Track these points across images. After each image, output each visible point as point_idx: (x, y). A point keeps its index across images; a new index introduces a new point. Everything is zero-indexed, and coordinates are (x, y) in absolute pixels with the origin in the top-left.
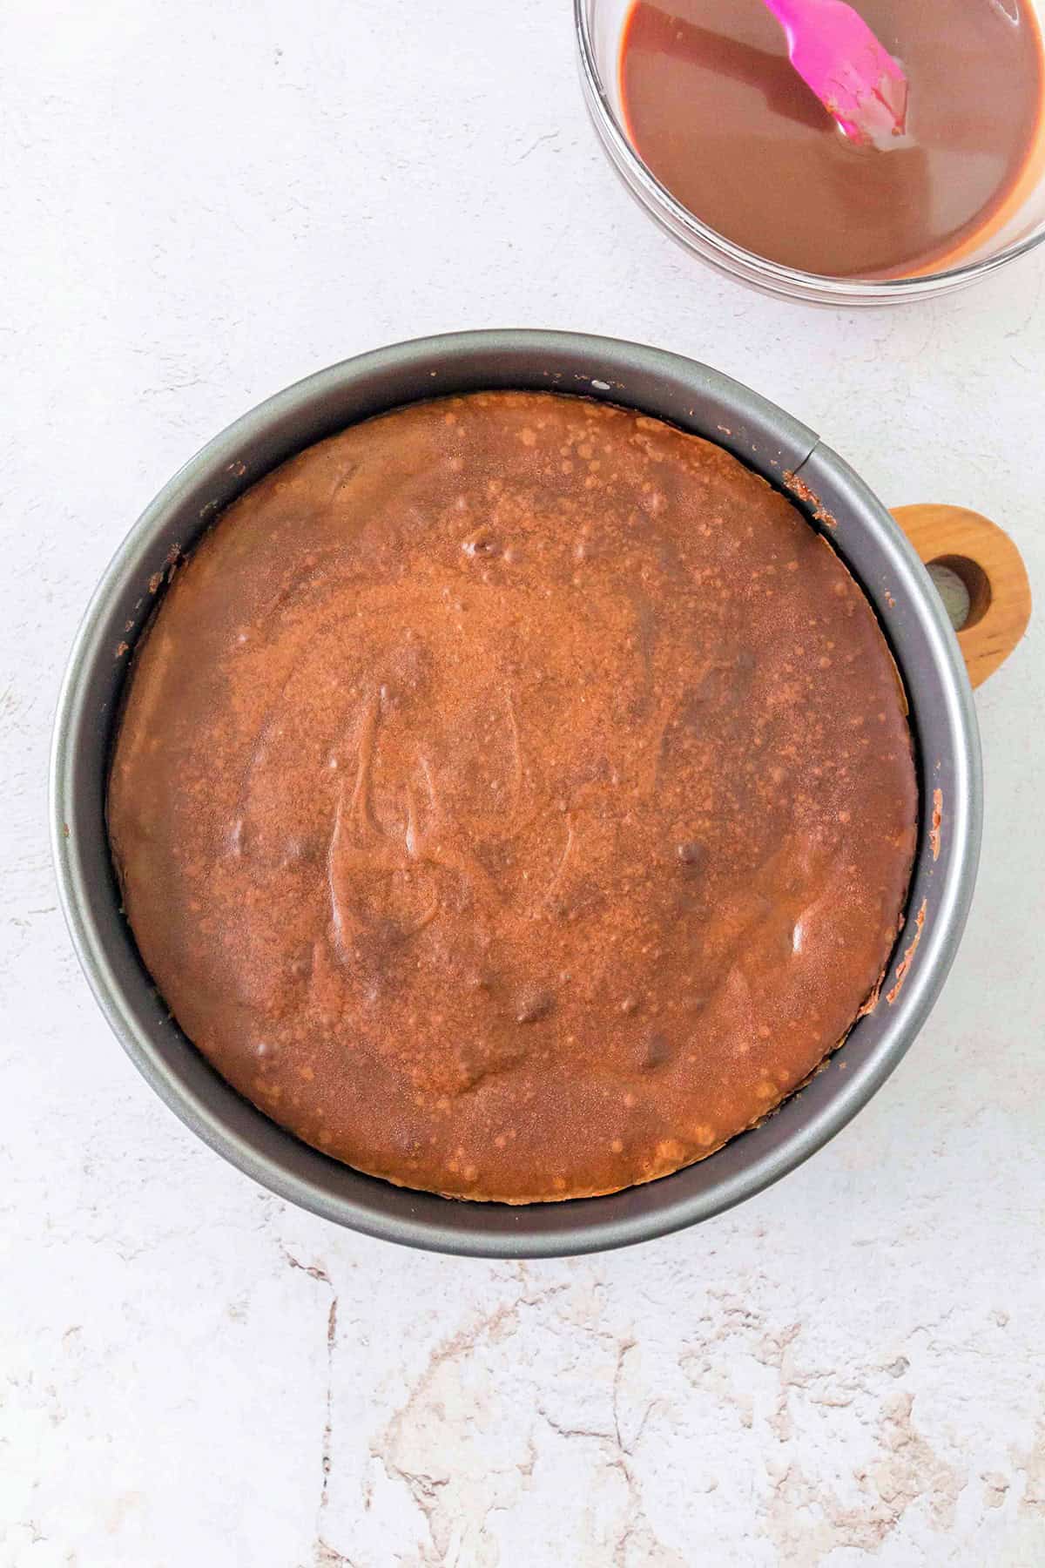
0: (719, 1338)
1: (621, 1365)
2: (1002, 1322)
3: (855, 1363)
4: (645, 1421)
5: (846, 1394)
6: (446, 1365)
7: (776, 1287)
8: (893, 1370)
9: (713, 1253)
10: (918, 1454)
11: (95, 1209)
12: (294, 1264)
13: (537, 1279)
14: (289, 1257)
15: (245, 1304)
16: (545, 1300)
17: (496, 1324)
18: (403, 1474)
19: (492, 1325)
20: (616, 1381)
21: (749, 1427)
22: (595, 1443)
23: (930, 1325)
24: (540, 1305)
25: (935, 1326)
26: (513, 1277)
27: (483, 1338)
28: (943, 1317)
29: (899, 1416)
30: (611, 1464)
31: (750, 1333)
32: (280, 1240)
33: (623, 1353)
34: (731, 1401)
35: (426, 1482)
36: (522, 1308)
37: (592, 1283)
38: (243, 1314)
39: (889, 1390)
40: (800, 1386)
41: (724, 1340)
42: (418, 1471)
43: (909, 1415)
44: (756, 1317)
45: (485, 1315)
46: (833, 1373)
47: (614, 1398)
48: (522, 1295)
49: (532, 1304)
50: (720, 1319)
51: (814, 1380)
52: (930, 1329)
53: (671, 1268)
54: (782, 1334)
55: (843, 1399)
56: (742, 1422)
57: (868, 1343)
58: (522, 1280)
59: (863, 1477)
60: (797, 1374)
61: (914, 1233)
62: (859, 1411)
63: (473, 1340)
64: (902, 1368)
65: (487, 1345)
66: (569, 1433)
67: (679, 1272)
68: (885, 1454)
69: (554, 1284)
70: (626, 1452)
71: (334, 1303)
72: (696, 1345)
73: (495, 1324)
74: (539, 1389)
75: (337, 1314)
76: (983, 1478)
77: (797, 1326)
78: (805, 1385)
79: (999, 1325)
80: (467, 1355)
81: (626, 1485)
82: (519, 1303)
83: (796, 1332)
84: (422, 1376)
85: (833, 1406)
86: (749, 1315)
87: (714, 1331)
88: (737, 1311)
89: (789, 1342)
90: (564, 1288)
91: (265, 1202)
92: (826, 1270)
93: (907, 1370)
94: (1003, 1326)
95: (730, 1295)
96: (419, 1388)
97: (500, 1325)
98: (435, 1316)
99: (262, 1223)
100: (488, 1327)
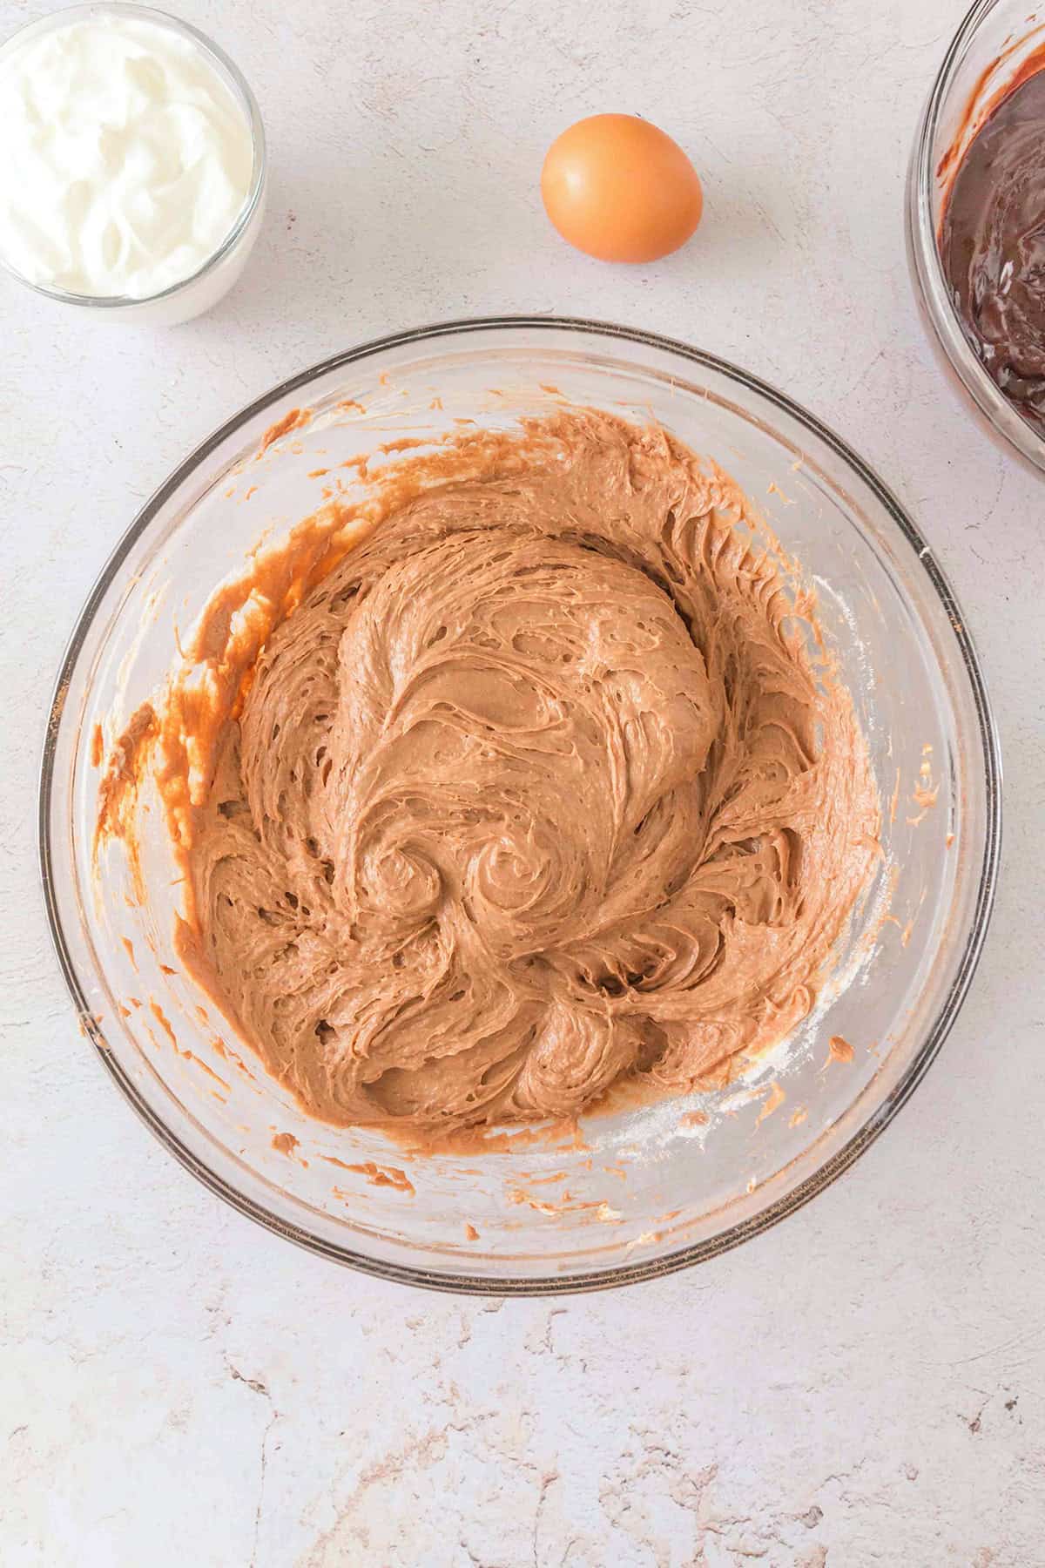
0: (639, 1476)
1: (543, 1498)
2: (912, 1475)
3: (771, 1510)
4: (564, 1561)
5: (760, 1543)
6: (375, 1487)
7: (696, 1426)
8: (807, 1520)
9: (637, 1388)
11: (50, 1312)
12: (236, 1376)
13: (467, 1404)
14: (232, 1368)
15: (186, 1412)
16: (474, 1426)
17: (426, 1447)
19: (422, 1449)
20: (537, 1515)
23: (843, 1475)
24: (468, 1431)
25: (848, 1475)
26: (444, 1401)
27: (412, 1462)
28: (855, 1467)
31: (669, 1473)
32: (224, 1352)
33: (546, 1486)
34: (649, 1543)
36: (453, 1435)
37: (520, 1411)
38: (184, 1423)
39: (803, 1542)
40: (715, 1532)
41: (644, 1478)
44: (674, 1456)
45: (415, 1438)
46: (749, 1519)
47: (535, 1533)
48: (452, 1420)
49: (460, 1430)
50: (642, 1456)
51: (730, 1526)
52: (842, 1478)
53: (595, 1400)
54: (700, 1474)
55: (759, 1548)
56: (659, 1566)
57: (783, 1489)
58: (452, 1405)
60: (713, 1520)
61: (829, 1381)
62: (774, 1563)
63: (402, 1463)
64: (815, 1519)
65: (415, 1469)
67: (603, 1406)
69: (483, 1411)
72: (616, 1482)
73: (424, 1447)
74: (462, 1519)
77: (715, 1468)
78: (721, 1531)
79: (909, 1478)
80: (395, 1479)
82: (449, 1428)
83: (713, 1473)
84: (350, 1499)
85: (748, 1555)
86: (668, 1453)
87: (635, 1468)
88: (658, 1449)
89: (706, 1485)
90: (492, 1416)
91: (213, 1314)
92: (744, 1412)
93: (820, 1521)
94: (913, 1479)
95: (652, 1432)
96: (346, 1511)
97: (429, 1449)
98: (367, 1437)
99: (209, 1334)
100: (417, 1450)
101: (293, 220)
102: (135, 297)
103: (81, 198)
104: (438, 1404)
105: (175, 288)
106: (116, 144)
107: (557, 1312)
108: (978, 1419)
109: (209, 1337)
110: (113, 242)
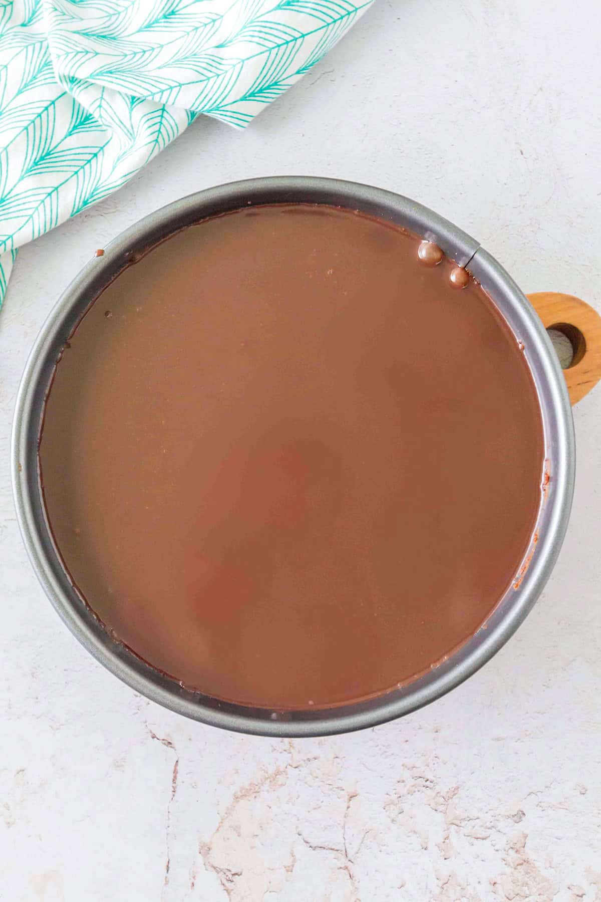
0: (408, 794)
1: (348, 807)
2: (583, 791)
3: (492, 813)
4: (362, 842)
5: (485, 832)
6: (243, 802)
7: (445, 764)
8: (515, 818)
9: (407, 741)
10: (529, 871)
11: (37, 698)
12: (154, 737)
13: (299, 752)
14: (151, 732)
15: (124, 760)
16: (304, 765)
17: (274, 778)
18: (215, 868)
19: (272, 779)
20: (345, 817)
21: (425, 849)
22: (332, 854)
23: (538, 792)
24: (300, 768)
25: (542, 792)
26: (285, 751)
27: (266, 787)
28: (547, 787)
29: (518, 847)
30: (341, 868)
31: (428, 791)
32: (146, 722)
33: (350, 800)
34: (415, 832)
35: (228, 873)
36: (290, 769)
37: (333, 756)
38: (122, 766)
39: (512, 831)
40: (457, 826)
41: (412, 795)
42: (225, 866)
43: (524, 847)
44: (431, 782)
45: (267, 773)
46: (478, 818)
47: (344, 827)
48: (290, 762)
49: (296, 768)
50: (410, 782)
51: (466, 822)
52: (538, 794)
53: (380, 749)
54: (448, 792)
55: (484, 834)
56: (422, 846)
57: (500, 800)
58: (290, 753)
59: (495, 883)
60: (456, 818)
61: (530, 734)
62: (494, 843)
63: (259, 788)
64: (521, 818)
65: (268, 791)
66: (315, 847)
67: (385, 752)
68: (508, 870)
69: (309, 756)
70: (349, 861)
71: (177, 762)
72: (394, 797)
74: (298, 820)
75: (178, 768)
76: (569, 888)
77: (457, 788)
78: (460, 825)
79: (581, 793)
80: (255, 797)
81: (350, 881)
82: (288, 767)
83: (456, 792)
84: (228, 809)
85: (477, 838)
86: (427, 780)
87: (406, 789)
88: (420, 777)
89: (452, 798)
90: (316, 759)
91: (138, 699)
92: (475, 755)
93: (523, 819)
94: (584, 794)
95: (416, 768)
96: (226, 816)
97: (276, 779)
98: (237, 772)
99: (136, 711)
100: (269, 780)
104: (281, 753)
109: (136, 713)
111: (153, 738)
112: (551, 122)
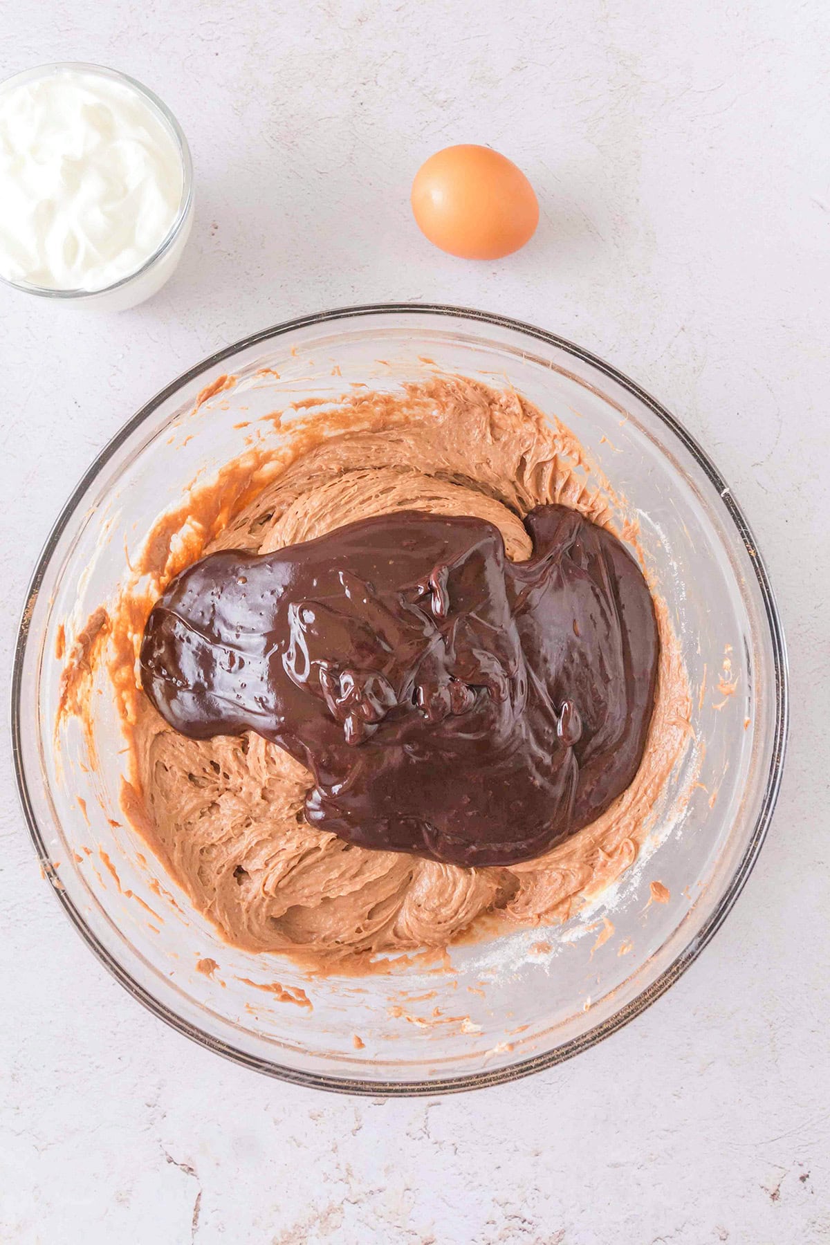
0: (500, 1239)
2: (724, 1236)
7: (547, 1198)
9: (499, 1167)
11: (18, 1109)
13: (360, 1182)
14: (166, 1154)
15: (129, 1191)
16: (366, 1200)
19: (322, 1219)
23: (667, 1237)
24: (361, 1204)
25: (671, 1237)
26: (341, 1180)
27: (314, 1231)
28: (677, 1230)
31: (525, 1236)
32: (160, 1141)
36: (348, 1207)
37: (403, 1187)
38: (127, 1200)
41: (505, 1241)
44: (530, 1223)
45: (317, 1211)
48: (347, 1195)
49: (354, 1203)
50: (502, 1223)
52: (667, 1239)
53: (464, 1178)
54: (550, 1238)
58: (347, 1183)
61: (655, 1160)
63: (306, 1231)
65: (317, 1235)
67: (471, 1182)
69: (373, 1188)
71: (199, 1195)
73: (325, 1218)
75: (201, 1204)
77: (562, 1232)
79: (721, 1239)
82: (345, 1202)
83: (561, 1237)
86: (525, 1221)
87: (497, 1232)
88: (516, 1217)
90: (380, 1191)
91: (151, 1109)
92: (586, 1186)
94: (725, 1240)
95: (511, 1204)
97: (329, 1220)
98: (277, 1210)
99: (148, 1126)
100: (319, 1220)
101: (216, 228)
102: (89, 290)
103: (47, 213)
104: (336, 1183)
105: (120, 283)
106: (74, 171)
107: (432, 1105)
108: (778, 1190)
109: (149, 1129)
110: (72, 248)
111: (169, 1162)
112: (695, 371)
